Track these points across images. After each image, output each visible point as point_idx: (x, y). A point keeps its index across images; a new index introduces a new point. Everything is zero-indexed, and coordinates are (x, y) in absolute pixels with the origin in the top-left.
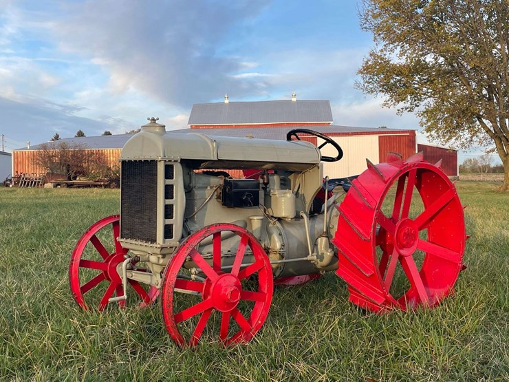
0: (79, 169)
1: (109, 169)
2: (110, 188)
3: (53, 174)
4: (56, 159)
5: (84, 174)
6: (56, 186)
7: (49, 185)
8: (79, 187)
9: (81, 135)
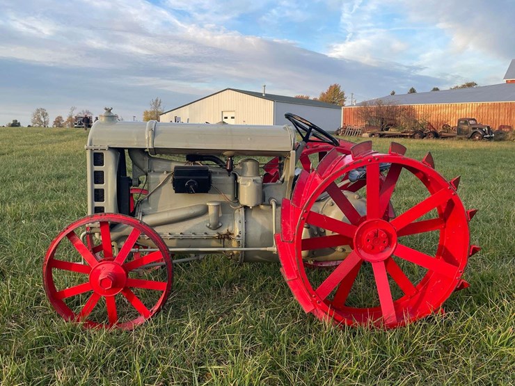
0: (392, 122)
1: (416, 122)
2: (414, 138)
3: (370, 125)
4: (374, 114)
5: (394, 125)
6: (371, 136)
7: (366, 135)
8: (388, 137)
9: (413, 91)
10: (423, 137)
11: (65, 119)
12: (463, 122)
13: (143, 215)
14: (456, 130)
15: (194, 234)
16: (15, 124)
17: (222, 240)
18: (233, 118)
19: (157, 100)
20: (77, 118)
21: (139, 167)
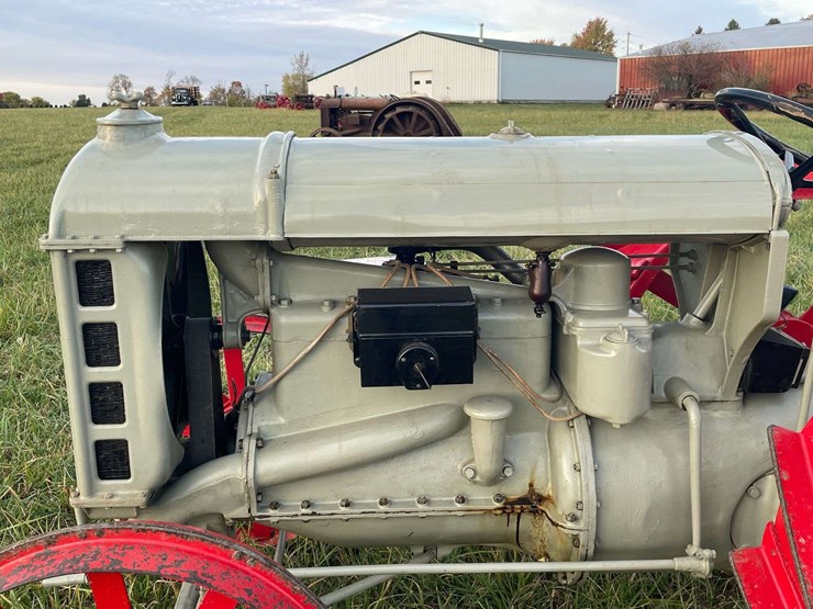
0: (707, 81)
1: (749, 80)
3: (667, 89)
4: (675, 68)
5: (710, 87)
6: (669, 107)
7: (660, 106)
8: (700, 109)
9: (733, 26)
11: (159, 91)
13: (258, 447)
15: (424, 502)
16: (83, 102)
17: (513, 518)
18: (429, 82)
19: (302, 56)
20: (175, 90)
21: (240, 286)
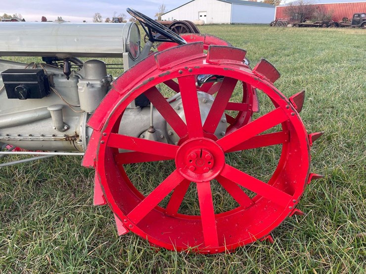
1: (325, 16)
2: (322, 27)
3: (293, 19)
4: (297, 11)
5: (309, 18)
6: (293, 26)
7: (290, 25)
10: (328, 26)
12: (357, 15)
14: (351, 20)
15: (43, 136)
18: (205, 16)
19: (163, 6)
